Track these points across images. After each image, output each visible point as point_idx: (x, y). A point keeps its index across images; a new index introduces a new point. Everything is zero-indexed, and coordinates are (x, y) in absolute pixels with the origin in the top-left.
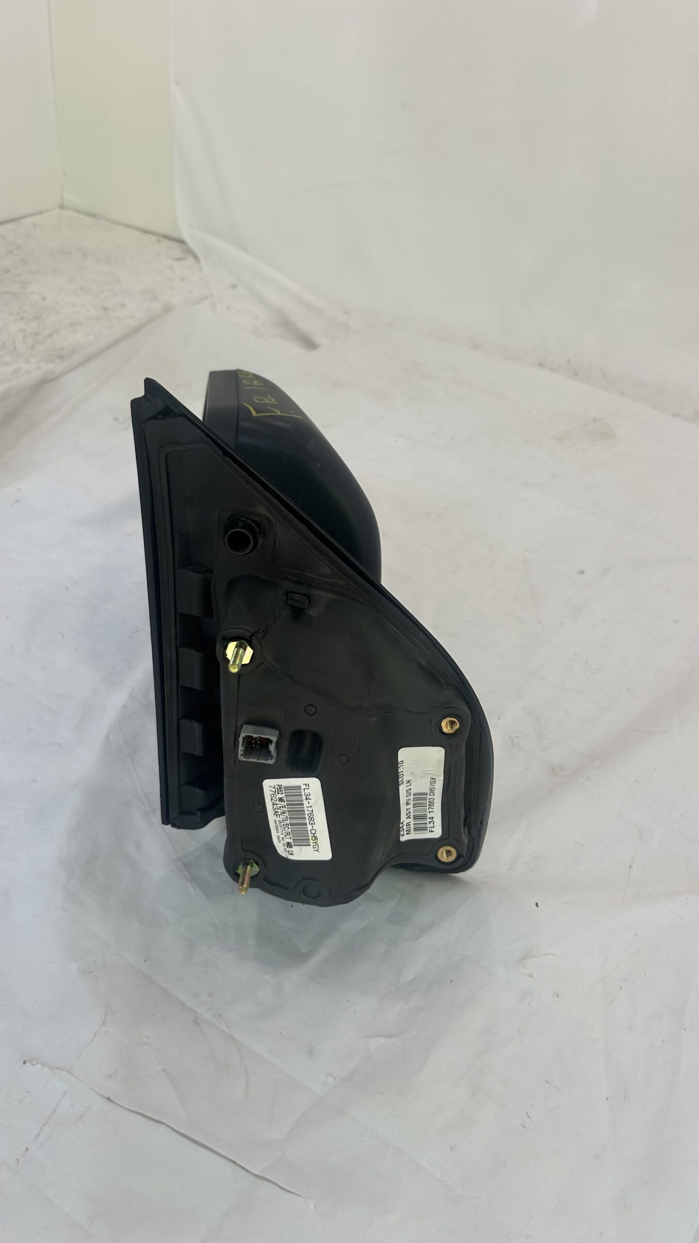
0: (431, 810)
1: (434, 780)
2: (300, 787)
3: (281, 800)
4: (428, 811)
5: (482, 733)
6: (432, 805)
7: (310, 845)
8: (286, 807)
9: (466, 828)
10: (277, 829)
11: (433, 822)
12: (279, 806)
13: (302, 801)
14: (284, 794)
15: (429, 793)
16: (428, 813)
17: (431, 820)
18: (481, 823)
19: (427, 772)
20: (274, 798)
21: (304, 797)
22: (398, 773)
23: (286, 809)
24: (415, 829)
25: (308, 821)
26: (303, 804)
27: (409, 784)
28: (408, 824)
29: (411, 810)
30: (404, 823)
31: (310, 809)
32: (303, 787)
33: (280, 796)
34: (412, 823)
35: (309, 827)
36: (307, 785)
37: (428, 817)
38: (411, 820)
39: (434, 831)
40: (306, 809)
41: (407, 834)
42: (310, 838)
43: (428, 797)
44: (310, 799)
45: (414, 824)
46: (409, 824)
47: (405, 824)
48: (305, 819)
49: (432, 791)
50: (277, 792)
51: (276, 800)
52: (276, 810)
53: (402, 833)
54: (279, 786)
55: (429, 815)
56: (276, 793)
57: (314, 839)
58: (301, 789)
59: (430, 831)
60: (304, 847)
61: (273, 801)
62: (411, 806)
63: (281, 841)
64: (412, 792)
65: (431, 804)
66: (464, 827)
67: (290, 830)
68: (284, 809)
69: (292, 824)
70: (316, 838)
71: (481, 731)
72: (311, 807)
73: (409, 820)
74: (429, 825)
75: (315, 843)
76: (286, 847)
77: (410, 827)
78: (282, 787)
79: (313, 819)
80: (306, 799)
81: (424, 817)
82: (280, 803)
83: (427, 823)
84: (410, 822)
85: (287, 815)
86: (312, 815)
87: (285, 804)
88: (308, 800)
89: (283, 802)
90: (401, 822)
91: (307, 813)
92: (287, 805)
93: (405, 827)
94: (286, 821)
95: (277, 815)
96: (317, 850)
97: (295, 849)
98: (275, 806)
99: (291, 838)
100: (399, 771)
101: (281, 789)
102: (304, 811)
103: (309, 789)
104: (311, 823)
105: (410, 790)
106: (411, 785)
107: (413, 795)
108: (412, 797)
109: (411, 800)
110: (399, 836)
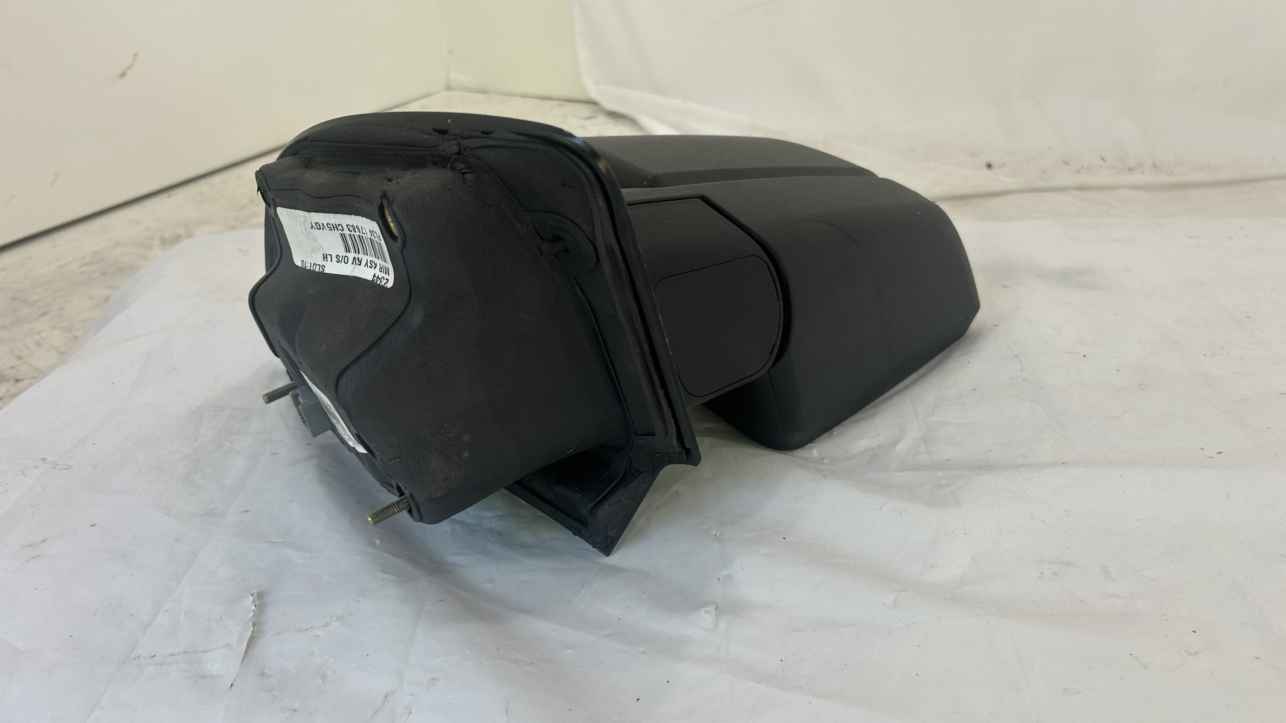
15: (341, 232)
27: (329, 257)
43: (347, 232)
47: (378, 273)
49: (335, 227)
53: (383, 283)
64: (342, 253)
105: (338, 257)
106: (331, 255)
107: (348, 254)
108: (351, 256)
109: (354, 258)
110: (383, 288)
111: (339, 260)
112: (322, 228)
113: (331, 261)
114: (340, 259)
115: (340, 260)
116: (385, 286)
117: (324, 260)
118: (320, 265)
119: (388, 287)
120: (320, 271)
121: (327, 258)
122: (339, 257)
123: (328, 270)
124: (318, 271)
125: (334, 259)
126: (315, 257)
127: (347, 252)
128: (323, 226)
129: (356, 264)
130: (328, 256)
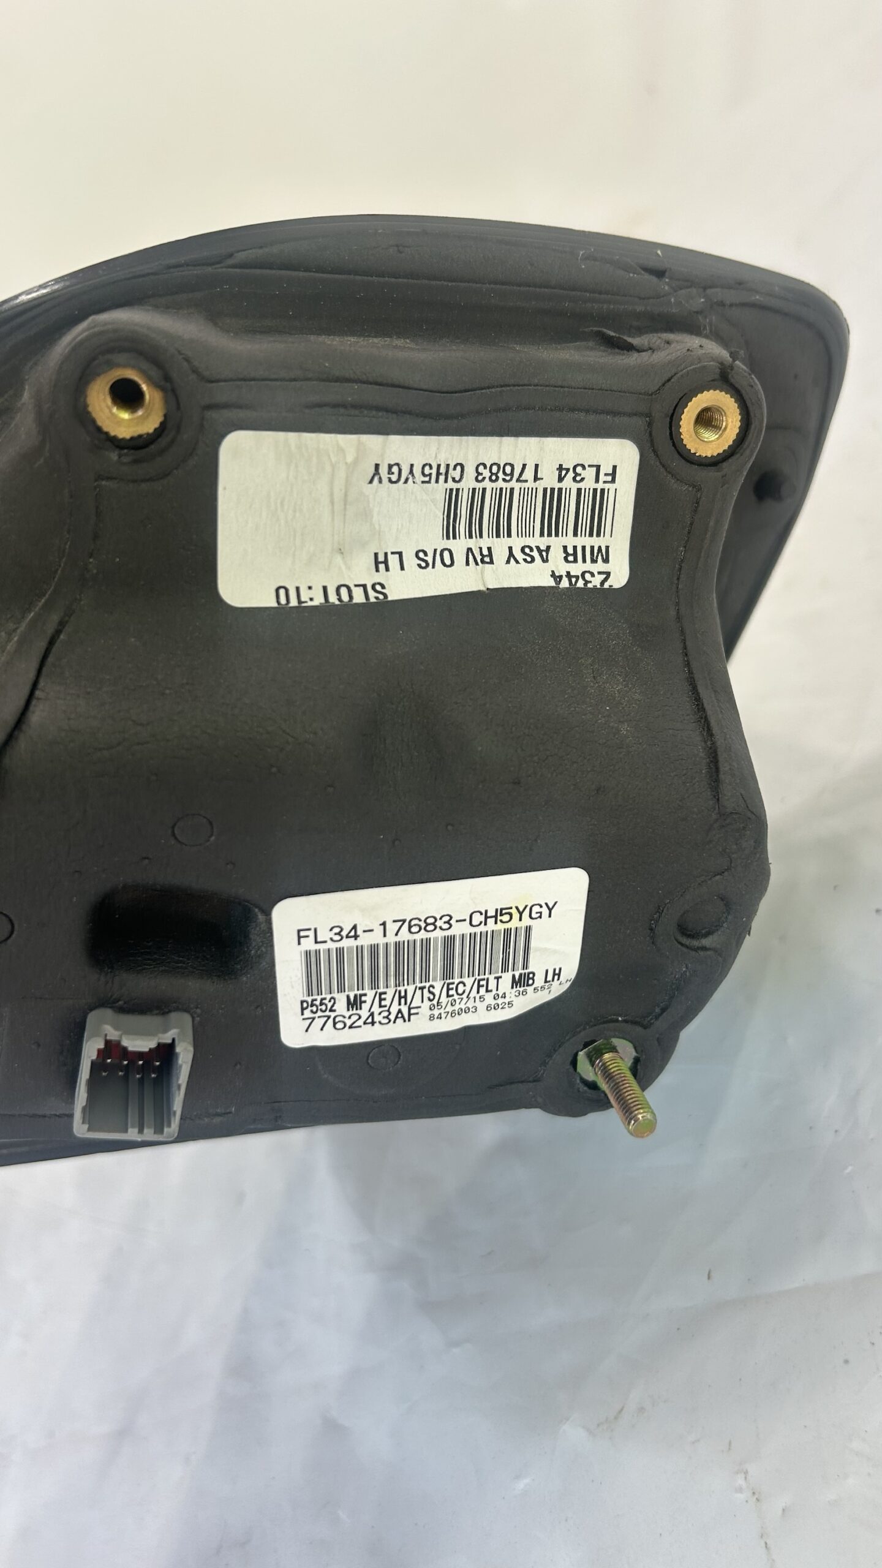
0: (529, 474)
1: (383, 471)
2: (308, 954)
3: (354, 1003)
4: (531, 484)
5: (241, 257)
6: (508, 469)
7: (528, 929)
8: (381, 990)
9: (635, 341)
10: (467, 1011)
11: (579, 470)
12: (376, 1009)
13: (360, 950)
14: (335, 995)
15: (451, 484)
16: (540, 485)
17: (571, 474)
18: (660, 274)
19: (338, 495)
20: (349, 1022)
21: (346, 943)
22: (326, 608)
23: (390, 992)
24: (596, 529)
25: (438, 934)
26: (374, 949)
27: (393, 561)
28: (570, 556)
29: (517, 543)
30: (562, 570)
31: (392, 928)
32: (308, 944)
33: (341, 1006)
34: (570, 541)
35: (458, 930)
36: (302, 933)
37: (557, 486)
38: (556, 544)
39: (615, 467)
40: (391, 939)
41: (606, 560)
42: (500, 927)
43: (469, 482)
44: (355, 927)
45: (575, 534)
46: (570, 550)
47: (562, 568)
48: (428, 940)
49: (442, 473)
50: (327, 1013)
51: (354, 1018)
52: (392, 1017)
53: (596, 581)
54: (303, 1009)
55: (549, 480)
56: (333, 1015)
57: (506, 918)
58: (317, 952)
59: (613, 481)
60: (533, 944)
61: (360, 1023)
62: (500, 547)
63: (507, 1000)
64: (434, 540)
65: (502, 470)
66: (630, 348)
67: (469, 981)
68: (388, 997)
69: (448, 973)
70: (500, 912)
71: (230, 262)
72: (384, 924)
73: (556, 554)
74: (589, 484)
75: (521, 914)
76: (530, 989)
77: (584, 548)
78: (309, 999)
79: (430, 921)
80: (356, 937)
81: (553, 499)
82: (366, 1007)
83: (579, 490)
84: (565, 548)
85: (411, 989)
86: (416, 922)
87: (370, 994)
88: (359, 932)
89: (363, 998)
90: (551, 583)
91: (404, 935)
92: (374, 984)
93: (576, 569)
94: (437, 991)
95: (410, 1014)
96: (550, 910)
97: (538, 966)
98: (377, 1018)
99: (498, 978)
100: (319, 600)
101: (318, 1003)
102: (397, 945)
103: (315, 930)
104: (446, 926)
105: (421, 555)
106: (400, 554)
107: (451, 544)
108: (459, 546)
109: (469, 550)
110: (603, 594)
111: (426, 562)
112: (403, 479)
113: (402, 568)
114: (430, 559)
115: (430, 561)
116: (606, 586)
117: (377, 570)
118: (364, 586)
119: (617, 586)
120: (372, 600)
121: (386, 562)
122: (426, 554)
123: (395, 593)
124: (363, 600)
125: (410, 561)
126: (343, 567)
127: (448, 538)
128: (411, 472)
129: (477, 564)
130: (390, 556)
